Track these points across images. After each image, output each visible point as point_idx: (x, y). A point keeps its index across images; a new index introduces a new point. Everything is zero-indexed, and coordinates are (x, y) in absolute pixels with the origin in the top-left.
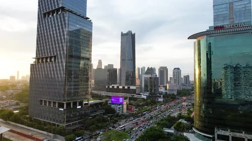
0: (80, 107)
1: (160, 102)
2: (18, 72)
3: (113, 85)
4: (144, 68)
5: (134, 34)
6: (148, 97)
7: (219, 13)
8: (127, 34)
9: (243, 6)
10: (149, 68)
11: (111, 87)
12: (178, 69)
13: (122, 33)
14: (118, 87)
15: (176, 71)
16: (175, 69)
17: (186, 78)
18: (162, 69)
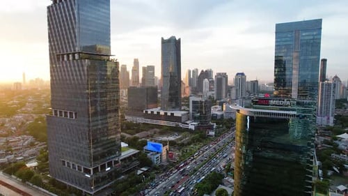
0: (109, 168)
1: (211, 136)
2: (24, 75)
3: (152, 110)
4: (197, 70)
5: (180, 39)
6: (197, 128)
7: (281, 43)
8: (169, 41)
9: (312, 37)
10: (202, 71)
11: (149, 112)
12: (242, 74)
13: (162, 39)
14: (158, 113)
15: (240, 77)
16: (238, 74)
17: (254, 84)
18: (219, 77)
